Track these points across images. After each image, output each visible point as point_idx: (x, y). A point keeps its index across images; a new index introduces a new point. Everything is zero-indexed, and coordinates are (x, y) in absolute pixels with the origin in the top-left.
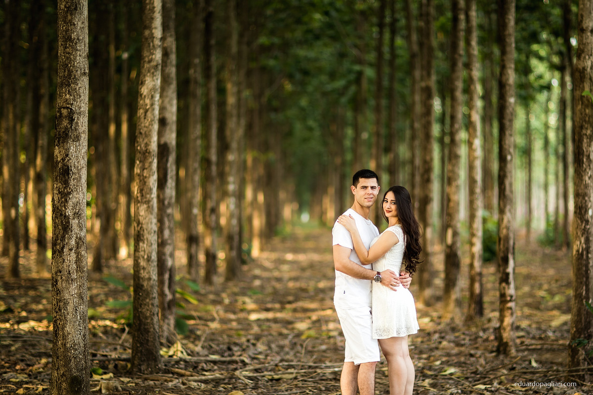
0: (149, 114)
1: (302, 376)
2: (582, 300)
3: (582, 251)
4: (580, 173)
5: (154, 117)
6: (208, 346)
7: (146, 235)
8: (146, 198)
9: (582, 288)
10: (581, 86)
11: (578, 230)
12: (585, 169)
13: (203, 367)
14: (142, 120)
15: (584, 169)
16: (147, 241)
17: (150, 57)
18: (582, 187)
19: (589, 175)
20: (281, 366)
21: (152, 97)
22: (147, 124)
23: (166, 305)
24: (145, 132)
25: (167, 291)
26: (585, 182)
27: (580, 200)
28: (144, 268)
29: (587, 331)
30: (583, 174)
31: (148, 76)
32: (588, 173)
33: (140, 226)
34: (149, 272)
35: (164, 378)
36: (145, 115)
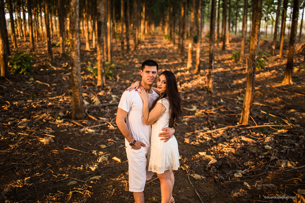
0: (74, 14)
3: (252, 73)
5: (76, 15)
7: (76, 64)
8: (75, 49)
21: (75, 7)
22: (73, 18)
24: (73, 22)
27: (252, 52)
28: (75, 77)
33: (73, 60)
36: (73, 15)
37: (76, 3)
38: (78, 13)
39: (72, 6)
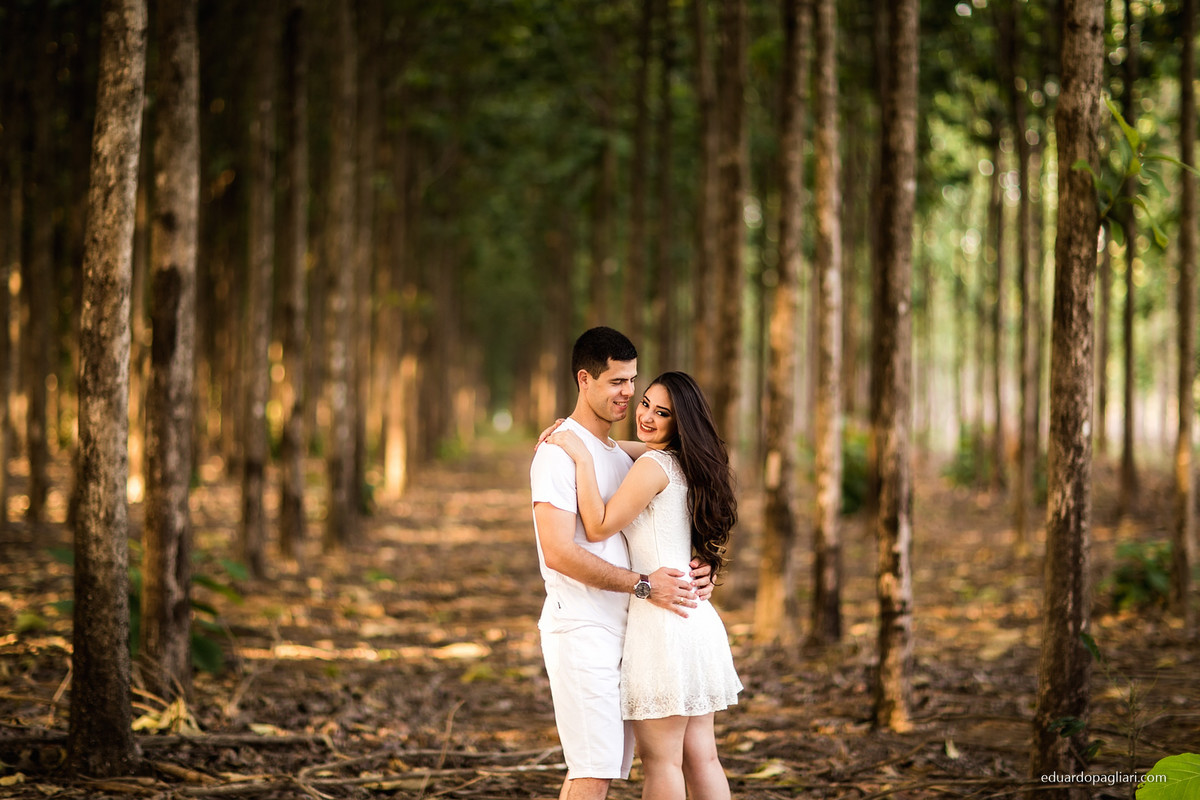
0: (114, 199)
1: (446, 783)
2: (1065, 623)
3: (1068, 514)
4: (1064, 341)
5: (126, 205)
6: (257, 702)
7: (104, 468)
8: (104, 384)
9: (1067, 597)
10: (1069, 150)
11: (1058, 468)
12: (1076, 334)
13: (229, 758)
14: (99, 210)
15: (1072, 334)
16: (106, 481)
17: (119, 72)
18: (1069, 372)
19: (1085, 346)
20: (401, 758)
21: (122, 161)
22: (109, 221)
23: (170, 613)
24: (105, 240)
25: (172, 582)
26: (1076, 360)
27: (1063, 402)
28: (98, 541)
29: (1076, 691)
30: (1071, 344)
31: (112, 114)
32: (1082, 342)
33: (91, 445)
34: (108, 550)
35: (134, 786)
36: (106, 200)
37: (125, 144)
39: (105, 159)
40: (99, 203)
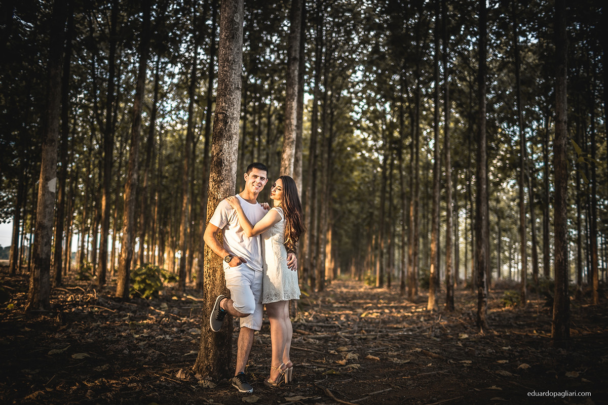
37: (291, 155)
38: (292, 169)
40: (283, 171)
